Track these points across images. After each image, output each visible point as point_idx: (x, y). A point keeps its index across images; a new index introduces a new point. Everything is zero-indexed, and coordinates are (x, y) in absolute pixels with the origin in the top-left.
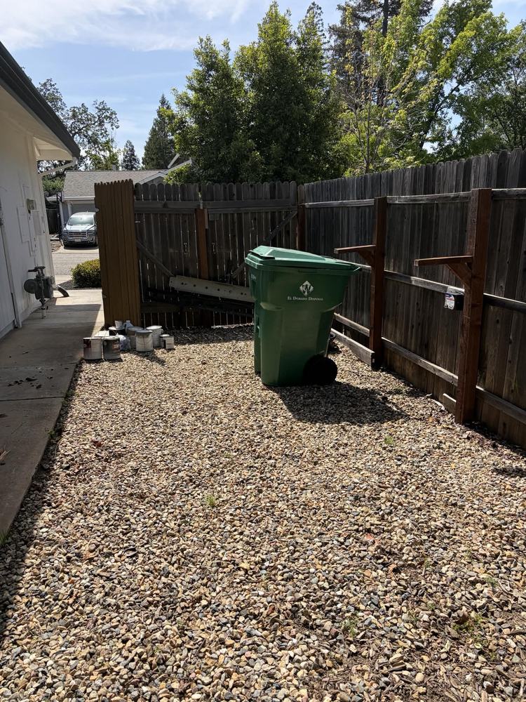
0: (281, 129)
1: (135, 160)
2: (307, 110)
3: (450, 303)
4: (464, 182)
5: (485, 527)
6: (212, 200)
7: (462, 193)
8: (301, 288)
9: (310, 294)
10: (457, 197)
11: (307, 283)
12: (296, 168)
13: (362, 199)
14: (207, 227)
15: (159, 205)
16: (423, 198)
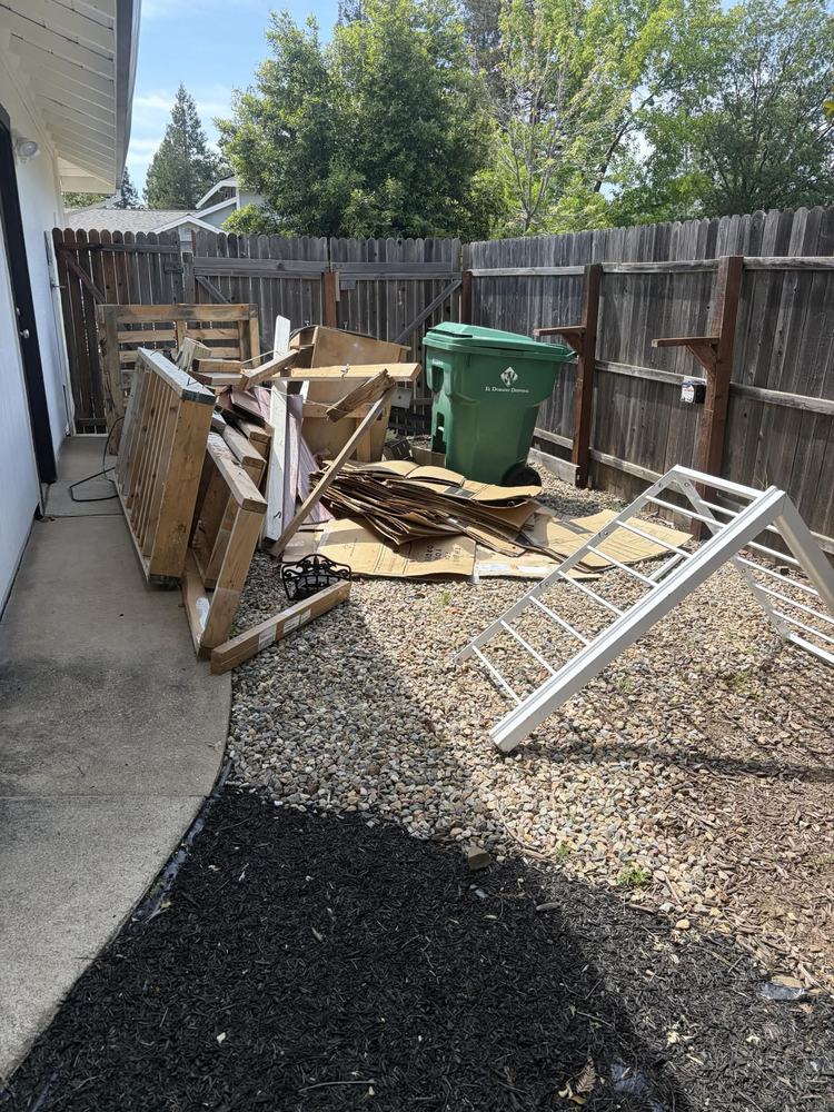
0: (401, 158)
1: (129, 191)
2: (444, 128)
3: (688, 395)
4: (708, 246)
5: (741, 618)
6: (345, 260)
7: (705, 261)
8: (503, 375)
9: (514, 385)
10: (700, 265)
11: (510, 369)
12: (425, 218)
13: (563, 265)
14: (338, 299)
15: (272, 265)
16: (654, 267)
